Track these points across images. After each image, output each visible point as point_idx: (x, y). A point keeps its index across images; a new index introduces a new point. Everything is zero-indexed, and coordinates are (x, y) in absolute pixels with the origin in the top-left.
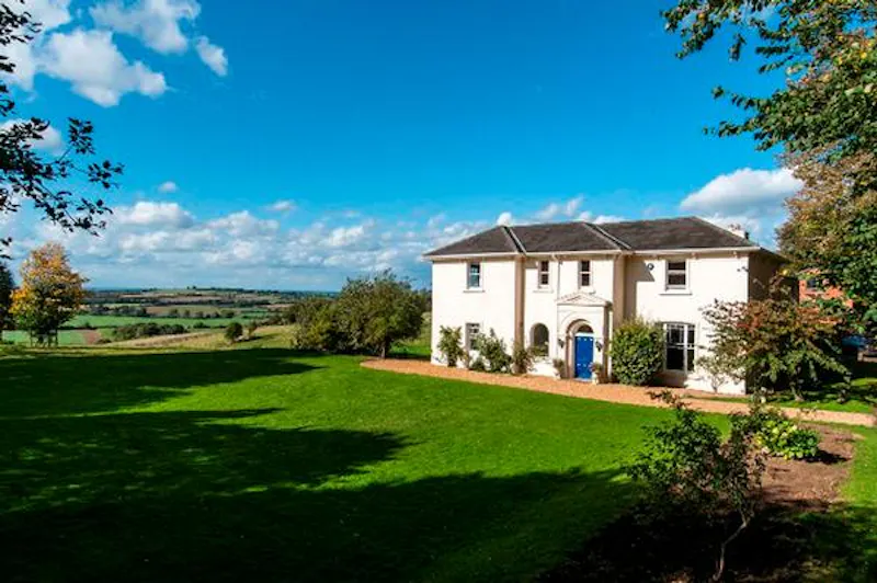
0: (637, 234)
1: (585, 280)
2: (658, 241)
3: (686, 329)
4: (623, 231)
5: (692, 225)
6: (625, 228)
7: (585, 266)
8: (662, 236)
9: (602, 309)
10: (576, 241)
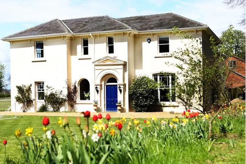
0: (140, 22)
1: (111, 50)
2: (152, 26)
3: (170, 77)
4: (132, 21)
5: (170, 17)
6: (133, 20)
7: (110, 41)
8: (154, 23)
9: (122, 67)
10: (104, 26)
